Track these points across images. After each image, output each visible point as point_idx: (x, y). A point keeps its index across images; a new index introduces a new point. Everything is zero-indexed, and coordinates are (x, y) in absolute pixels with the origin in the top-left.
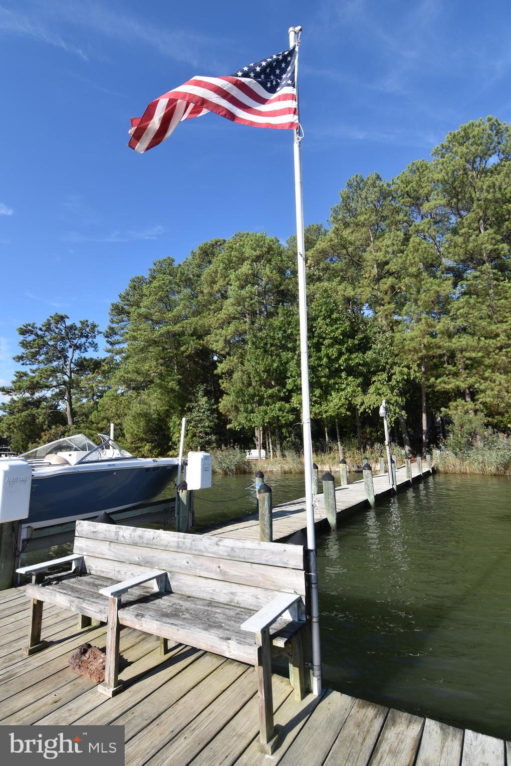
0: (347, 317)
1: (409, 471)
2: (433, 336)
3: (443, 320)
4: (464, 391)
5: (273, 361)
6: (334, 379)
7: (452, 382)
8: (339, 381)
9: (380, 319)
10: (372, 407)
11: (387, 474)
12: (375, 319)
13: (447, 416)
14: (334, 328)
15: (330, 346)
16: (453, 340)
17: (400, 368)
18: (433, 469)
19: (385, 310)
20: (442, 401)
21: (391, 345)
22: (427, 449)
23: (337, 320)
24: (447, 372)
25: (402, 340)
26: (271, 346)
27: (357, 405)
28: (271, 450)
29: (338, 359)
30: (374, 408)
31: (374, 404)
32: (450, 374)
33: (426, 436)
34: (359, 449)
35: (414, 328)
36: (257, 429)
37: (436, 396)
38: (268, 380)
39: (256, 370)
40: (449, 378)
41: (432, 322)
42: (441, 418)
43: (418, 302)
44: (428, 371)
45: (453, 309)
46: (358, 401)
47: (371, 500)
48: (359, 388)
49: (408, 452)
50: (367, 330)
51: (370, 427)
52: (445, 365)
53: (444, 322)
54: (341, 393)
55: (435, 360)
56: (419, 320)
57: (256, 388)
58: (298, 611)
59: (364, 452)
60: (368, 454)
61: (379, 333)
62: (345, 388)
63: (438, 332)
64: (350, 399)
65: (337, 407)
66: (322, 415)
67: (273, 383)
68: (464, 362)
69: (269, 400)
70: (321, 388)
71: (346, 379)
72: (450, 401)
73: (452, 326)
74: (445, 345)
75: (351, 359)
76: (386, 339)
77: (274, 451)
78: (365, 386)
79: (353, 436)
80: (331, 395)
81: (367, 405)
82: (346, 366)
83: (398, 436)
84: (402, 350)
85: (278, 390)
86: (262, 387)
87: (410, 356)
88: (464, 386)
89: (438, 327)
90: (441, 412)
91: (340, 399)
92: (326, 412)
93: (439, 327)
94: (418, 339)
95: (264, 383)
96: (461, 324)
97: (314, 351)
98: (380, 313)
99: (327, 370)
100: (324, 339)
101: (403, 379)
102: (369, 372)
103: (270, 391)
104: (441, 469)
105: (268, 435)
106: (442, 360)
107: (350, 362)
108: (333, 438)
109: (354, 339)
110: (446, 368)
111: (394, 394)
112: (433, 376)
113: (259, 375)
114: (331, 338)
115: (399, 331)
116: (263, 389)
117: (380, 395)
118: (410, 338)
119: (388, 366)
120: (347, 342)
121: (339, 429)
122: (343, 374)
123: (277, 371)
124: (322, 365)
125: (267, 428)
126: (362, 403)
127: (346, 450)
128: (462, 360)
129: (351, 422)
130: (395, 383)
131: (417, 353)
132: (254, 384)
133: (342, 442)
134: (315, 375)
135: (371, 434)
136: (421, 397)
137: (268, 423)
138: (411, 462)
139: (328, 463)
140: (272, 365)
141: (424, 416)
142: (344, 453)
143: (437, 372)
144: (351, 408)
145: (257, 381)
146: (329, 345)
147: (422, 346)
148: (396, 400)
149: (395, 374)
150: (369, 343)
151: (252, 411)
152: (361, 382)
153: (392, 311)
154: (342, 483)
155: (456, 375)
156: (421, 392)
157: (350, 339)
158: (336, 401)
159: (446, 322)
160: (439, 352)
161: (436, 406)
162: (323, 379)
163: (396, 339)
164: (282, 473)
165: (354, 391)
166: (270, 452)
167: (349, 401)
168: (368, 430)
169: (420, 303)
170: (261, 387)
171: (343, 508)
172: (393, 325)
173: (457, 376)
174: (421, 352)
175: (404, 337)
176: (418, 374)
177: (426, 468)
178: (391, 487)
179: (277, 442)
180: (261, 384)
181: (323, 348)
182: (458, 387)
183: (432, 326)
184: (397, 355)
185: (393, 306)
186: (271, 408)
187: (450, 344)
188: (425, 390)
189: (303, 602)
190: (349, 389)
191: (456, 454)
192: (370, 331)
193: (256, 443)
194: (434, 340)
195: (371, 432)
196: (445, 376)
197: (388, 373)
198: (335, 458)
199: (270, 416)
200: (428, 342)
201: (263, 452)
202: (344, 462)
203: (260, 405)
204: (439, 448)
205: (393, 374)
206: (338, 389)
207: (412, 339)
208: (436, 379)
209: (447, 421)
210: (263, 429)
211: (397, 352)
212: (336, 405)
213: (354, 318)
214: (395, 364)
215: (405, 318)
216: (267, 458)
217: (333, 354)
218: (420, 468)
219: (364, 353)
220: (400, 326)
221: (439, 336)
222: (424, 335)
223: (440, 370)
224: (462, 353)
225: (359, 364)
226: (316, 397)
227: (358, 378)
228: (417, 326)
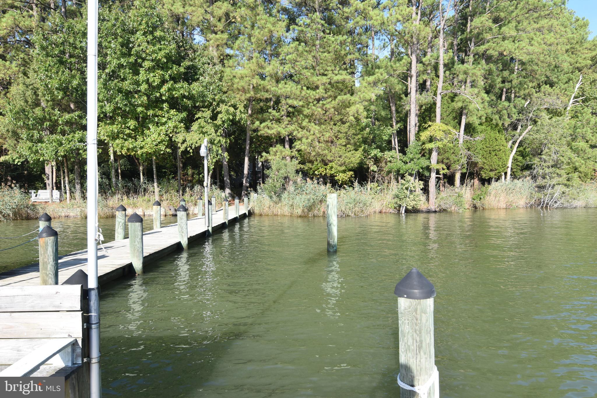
0: (174, 39)
1: (226, 213)
2: (262, 77)
3: (273, 62)
4: (284, 138)
5: (73, 77)
6: (154, 110)
7: (274, 128)
8: (160, 113)
9: (211, 49)
10: (193, 147)
11: (204, 217)
12: (206, 48)
13: (267, 161)
14: (156, 48)
15: (151, 70)
16: (280, 86)
17: (227, 107)
18: (249, 211)
19: (217, 39)
20: (264, 146)
21: (220, 80)
22: (246, 192)
23: (160, 39)
24: (271, 117)
25: (232, 77)
26: (71, 56)
27: (178, 142)
28: (68, 192)
29: (159, 87)
30: (195, 148)
31: (197, 143)
32: (273, 120)
33: (246, 180)
34: (178, 191)
35: (245, 66)
36: (47, 164)
37: (259, 141)
38: (64, 102)
39: (47, 85)
40: (272, 124)
41: (263, 63)
42: (262, 162)
43: (252, 38)
44: (254, 114)
45: (282, 53)
46: (179, 138)
47: (184, 243)
48: (182, 124)
49: (227, 195)
50: (195, 59)
51: (193, 168)
52: (270, 110)
53: (274, 65)
54: (161, 128)
55: (262, 104)
56: (250, 58)
57: (47, 110)
58: (73, 355)
59: (183, 195)
60: (187, 197)
61: (209, 64)
62: (166, 122)
63: (267, 74)
64: (171, 135)
65: (155, 143)
66: (136, 151)
67: (72, 106)
68: (287, 109)
69: (66, 128)
70: (137, 119)
71: (168, 112)
72: (271, 146)
73: (281, 70)
74: (273, 89)
75: (174, 89)
76: (216, 73)
77: (71, 192)
78: (188, 122)
79: (173, 178)
80: (149, 129)
81: (188, 144)
82: (169, 97)
83: (220, 179)
84: (231, 88)
85: (78, 116)
86: (56, 110)
87: (238, 96)
88: (284, 132)
89: (267, 69)
90: (262, 157)
91: (159, 134)
92: (141, 148)
93: (269, 69)
94: (247, 78)
95: (59, 104)
96: (288, 70)
97: (129, 73)
98: (211, 42)
99: (146, 98)
100: (144, 60)
101: (229, 119)
102: (195, 107)
103: (67, 116)
104: (257, 211)
105: (64, 172)
106: (268, 104)
107: (174, 93)
108: (149, 177)
109: (180, 66)
110: (270, 113)
111: (218, 134)
112: (258, 120)
113: (51, 93)
114: (152, 60)
115: (230, 67)
116: (57, 112)
117: (204, 133)
118: (239, 76)
119: (215, 103)
120: (171, 68)
121: (156, 168)
122: (165, 106)
123: (77, 91)
124: (140, 91)
125: (62, 163)
126: (184, 141)
127: (163, 192)
128: (285, 107)
129: (171, 161)
130: (220, 123)
131: (245, 93)
132: (43, 104)
133: (159, 184)
134: (130, 102)
135: (192, 176)
136: (245, 140)
137: (64, 156)
138: (229, 205)
139: (141, 206)
140: (70, 82)
141: (246, 159)
142: (161, 196)
143: (262, 116)
144: (172, 144)
145: (48, 101)
146: (149, 68)
147: (251, 87)
148: (220, 140)
149: (220, 112)
150: (196, 74)
151: (40, 140)
152: (184, 117)
153: (224, 41)
154: (155, 227)
155: (278, 121)
156: (246, 135)
157: (174, 65)
158: (155, 136)
159: (276, 65)
160: (266, 95)
161: (258, 151)
162: (139, 109)
163: (225, 74)
164: (82, 218)
165: (176, 127)
166: (66, 193)
167: (169, 137)
168: (190, 172)
169: (253, 40)
170: (53, 109)
171: (152, 251)
172: (224, 59)
173: (280, 122)
174: (249, 93)
175: (234, 74)
176: (243, 116)
177: (243, 210)
178: (207, 229)
179: (77, 181)
180: (54, 105)
181: (142, 71)
182: (279, 133)
183: (262, 67)
184: (226, 93)
185: (225, 36)
186: (68, 139)
187: (277, 89)
188: (249, 133)
189: (78, 345)
190: (171, 124)
191: (271, 197)
192: (199, 60)
193: (47, 181)
194: (262, 82)
195: (193, 174)
196: (269, 121)
197: (213, 111)
198: (149, 201)
199: (66, 148)
200: (257, 83)
201: (56, 193)
202: (159, 204)
203: (52, 133)
204: (256, 191)
205: (218, 113)
206: (157, 123)
207: (242, 78)
208: (261, 123)
209: (266, 165)
210: (57, 164)
211: (225, 89)
212: (154, 141)
213: (182, 42)
214: (223, 102)
215: (237, 52)
216: (61, 201)
217: (154, 81)
218: (237, 210)
219: (190, 84)
220: (231, 61)
221: (268, 78)
222: (253, 76)
223: (266, 115)
224: (286, 100)
225: (184, 96)
226: (129, 129)
227: (182, 113)
228: (247, 64)
